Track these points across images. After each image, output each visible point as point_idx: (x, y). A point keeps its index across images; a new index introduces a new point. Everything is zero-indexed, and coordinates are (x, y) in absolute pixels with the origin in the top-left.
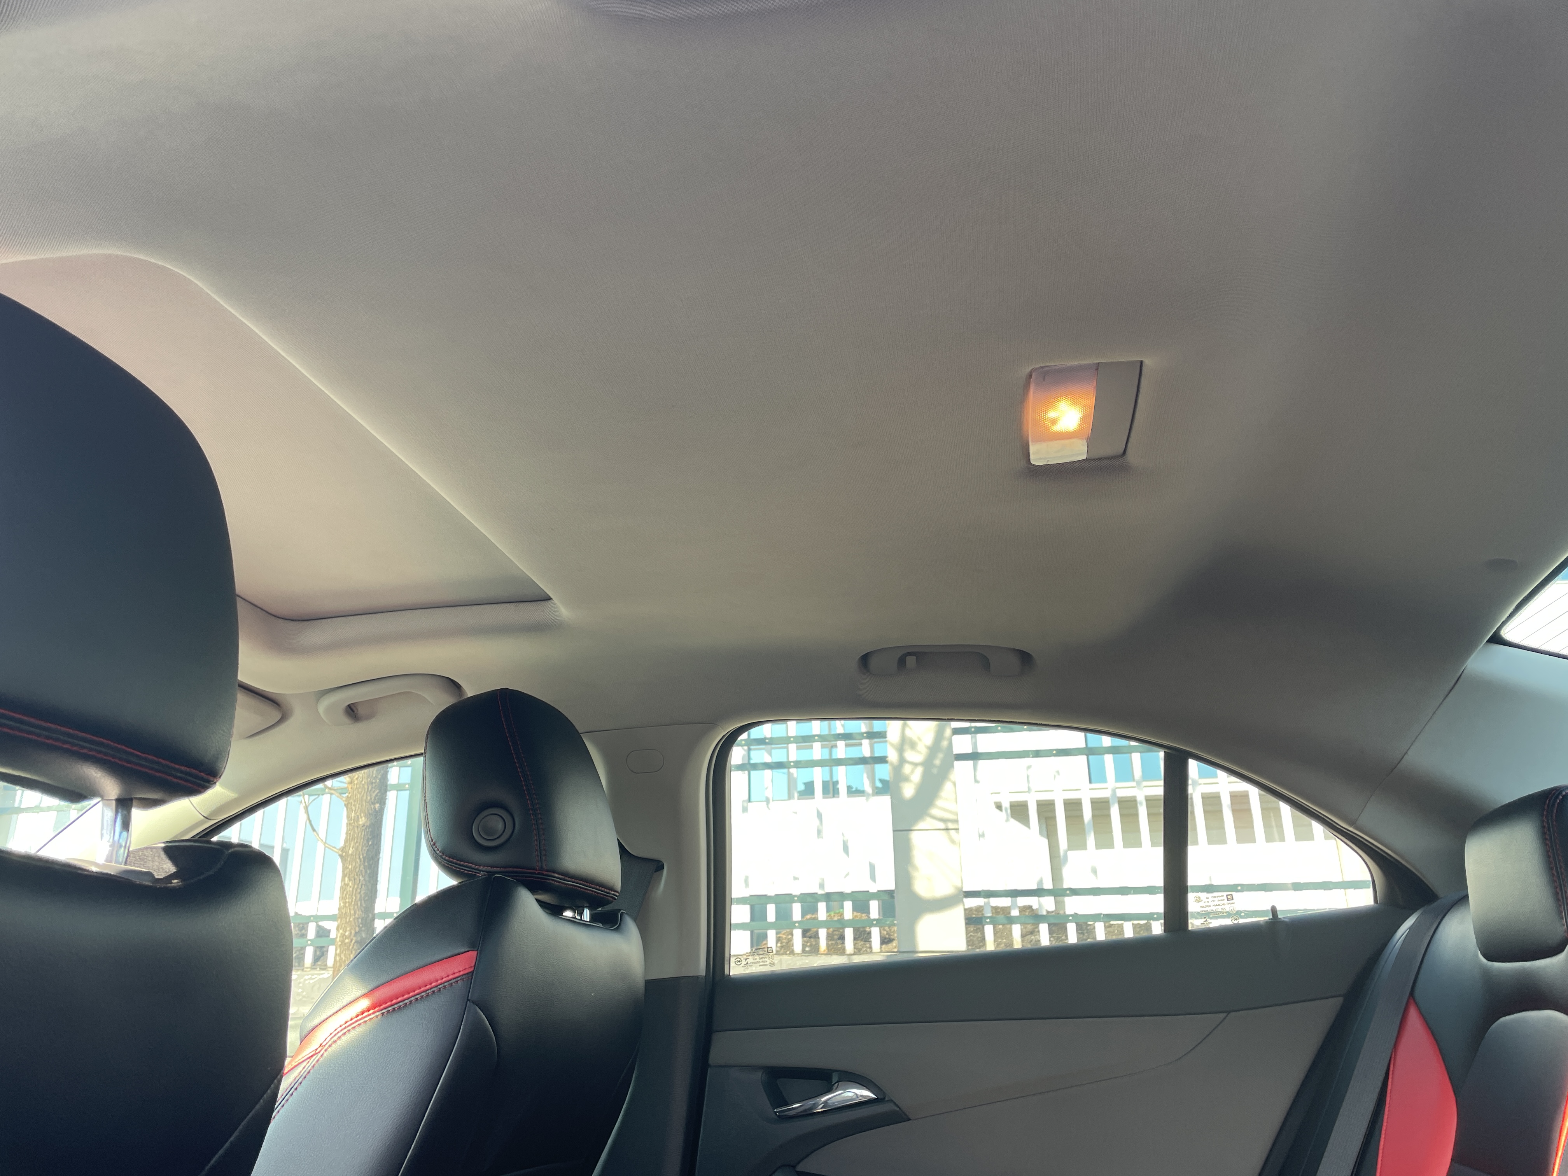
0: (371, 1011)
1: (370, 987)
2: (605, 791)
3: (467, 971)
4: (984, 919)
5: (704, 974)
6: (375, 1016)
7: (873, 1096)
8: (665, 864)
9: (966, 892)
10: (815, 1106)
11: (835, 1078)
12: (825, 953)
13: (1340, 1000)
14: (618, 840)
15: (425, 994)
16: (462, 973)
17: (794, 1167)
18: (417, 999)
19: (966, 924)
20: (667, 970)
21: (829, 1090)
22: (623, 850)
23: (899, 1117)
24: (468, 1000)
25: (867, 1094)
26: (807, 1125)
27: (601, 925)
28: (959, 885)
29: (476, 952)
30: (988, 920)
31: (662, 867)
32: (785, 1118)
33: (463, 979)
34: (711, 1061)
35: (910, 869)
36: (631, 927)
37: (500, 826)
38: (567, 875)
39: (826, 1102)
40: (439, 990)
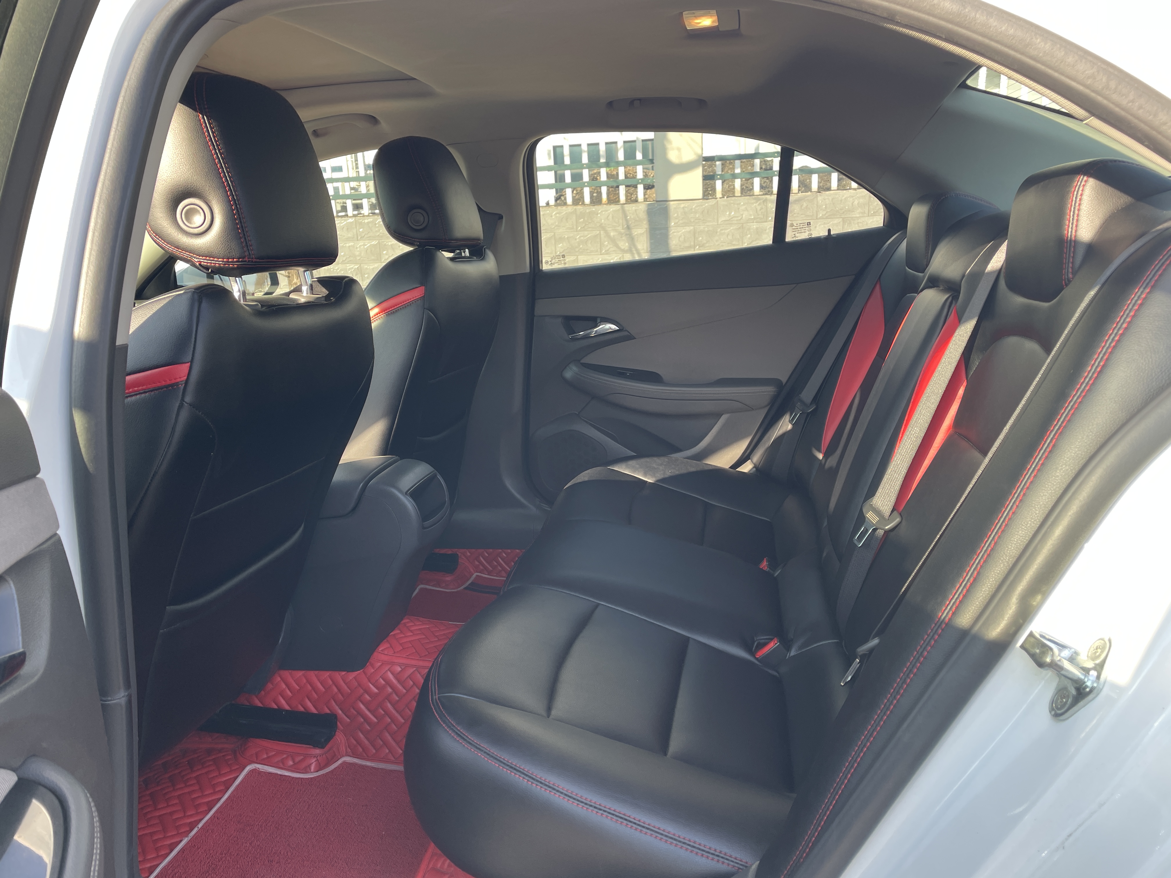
0: (381, 314)
1: (378, 303)
2: (466, 179)
3: (422, 296)
4: (716, 176)
5: (529, 271)
6: (382, 315)
7: (617, 328)
8: (504, 217)
9: (704, 157)
10: (590, 333)
11: (599, 321)
12: (606, 203)
13: (853, 277)
14: (477, 205)
15: (405, 306)
16: (419, 297)
17: (579, 361)
18: (401, 308)
19: (703, 180)
20: (510, 271)
21: (596, 326)
22: (480, 209)
23: (630, 337)
24: (424, 308)
25: (614, 327)
26: (585, 343)
27: (475, 258)
28: (700, 152)
29: (424, 287)
30: (719, 177)
31: (502, 218)
32: (574, 339)
33: (420, 299)
34: (535, 314)
35: (666, 143)
36: (490, 256)
37: (422, 219)
38: (457, 240)
39: (596, 331)
40: (410, 304)
